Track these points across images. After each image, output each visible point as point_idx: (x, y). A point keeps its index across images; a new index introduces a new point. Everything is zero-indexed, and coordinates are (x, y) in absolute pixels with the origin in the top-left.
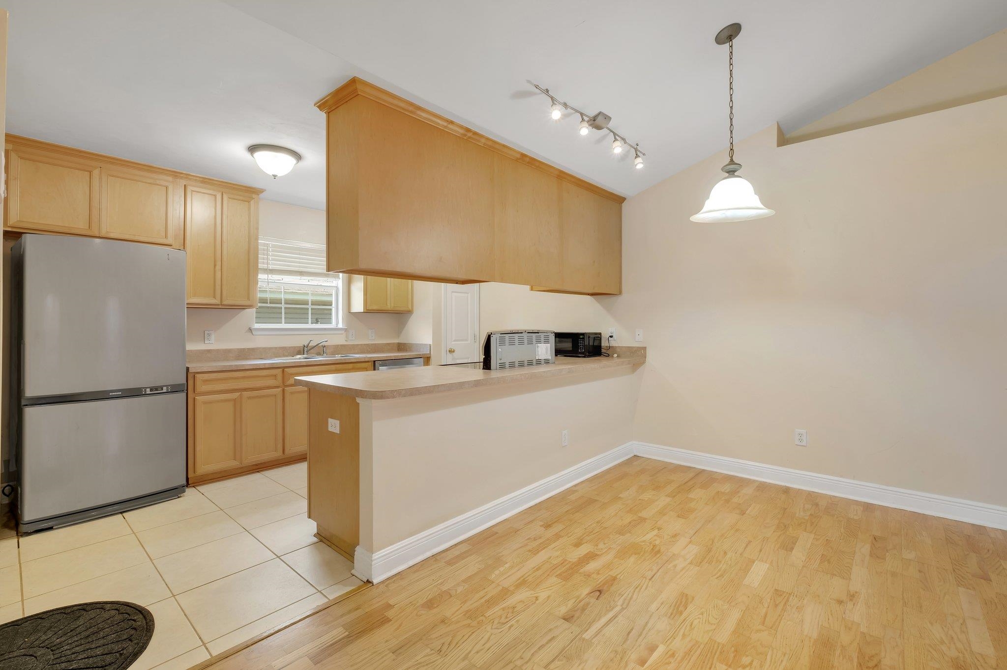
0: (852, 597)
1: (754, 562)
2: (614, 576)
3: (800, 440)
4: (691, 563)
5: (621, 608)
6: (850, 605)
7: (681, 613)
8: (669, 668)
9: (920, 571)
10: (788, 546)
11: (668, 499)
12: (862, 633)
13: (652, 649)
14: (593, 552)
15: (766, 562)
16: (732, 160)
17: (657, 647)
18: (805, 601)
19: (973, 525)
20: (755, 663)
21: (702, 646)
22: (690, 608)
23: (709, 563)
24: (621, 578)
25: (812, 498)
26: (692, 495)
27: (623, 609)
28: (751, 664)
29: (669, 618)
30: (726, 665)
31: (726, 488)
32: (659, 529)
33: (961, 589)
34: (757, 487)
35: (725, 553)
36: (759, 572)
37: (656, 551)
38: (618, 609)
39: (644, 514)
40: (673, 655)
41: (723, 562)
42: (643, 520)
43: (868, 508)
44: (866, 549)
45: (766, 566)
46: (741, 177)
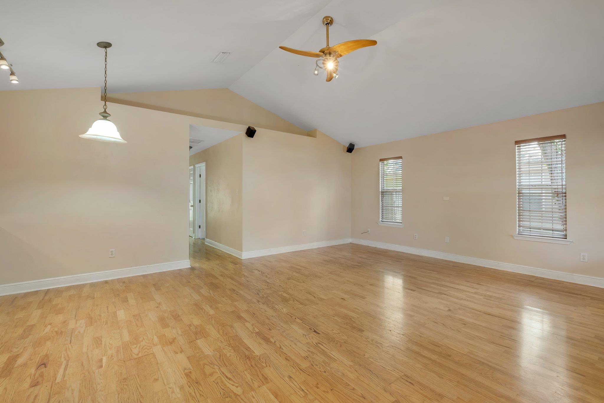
0: (160, 304)
1: (116, 312)
2: (45, 354)
3: (112, 254)
4: (86, 327)
5: (66, 361)
6: (161, 306)
7: (101, 344)
8: (114, 360)
9: (173, 288)
10: (126, 300)
11: (40, 311)
12: (169, 311)
13: (101, 360)
14: (13, 356)
15: (121, 310)
16: (105, 111)
17: (102, 359)
18: (146, 313)
19: (178, 270)
20: (145, 337)
21: (121, 346)
22: (103, 340)
23: (96, 322)
24: (51, 352)
25: (121, 281)
26: (54, 303)
27: (68, 361)
28: (144, 339)
29: (97, 348)
30: (135, 344)
31: (72, 292)
32: (51, 324)
33: (185, 288)
34: (90, 286)
35: (100, 315)
36: (121, 314)
37: (60, 333)
38: (64, 363)
39: (30, 323)
40: (112, 356)
41: (102, 319)
42: (32, 326)
43: (144, 276)
44: (153, 289)
45: (122, 311)
46: (110, 121)
